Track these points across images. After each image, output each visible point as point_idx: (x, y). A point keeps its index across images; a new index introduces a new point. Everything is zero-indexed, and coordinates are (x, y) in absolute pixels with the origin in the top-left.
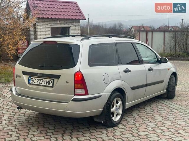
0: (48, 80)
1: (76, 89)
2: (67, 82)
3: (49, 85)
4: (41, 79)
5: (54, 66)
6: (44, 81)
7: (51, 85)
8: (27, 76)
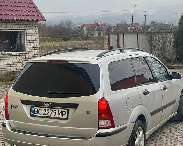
0: (60, 111)
1: (100, 121)
2: (88, 113)
3: (62, 117)
4: (50, 109)
5: (68, 92)
6: (55, 112)
7: (65, 116)
8: (28, 106)
